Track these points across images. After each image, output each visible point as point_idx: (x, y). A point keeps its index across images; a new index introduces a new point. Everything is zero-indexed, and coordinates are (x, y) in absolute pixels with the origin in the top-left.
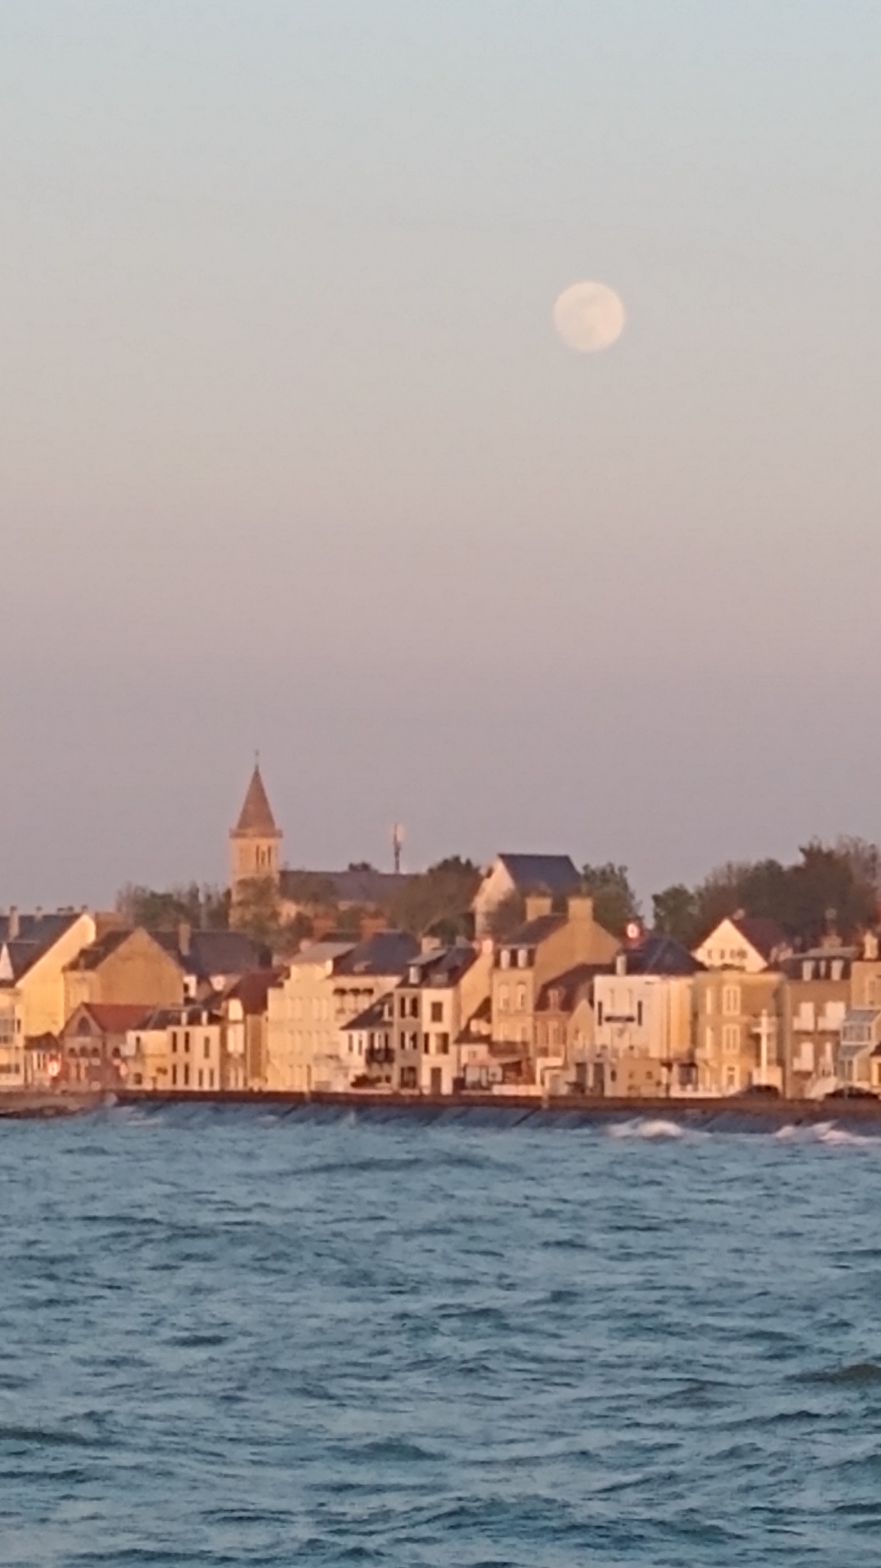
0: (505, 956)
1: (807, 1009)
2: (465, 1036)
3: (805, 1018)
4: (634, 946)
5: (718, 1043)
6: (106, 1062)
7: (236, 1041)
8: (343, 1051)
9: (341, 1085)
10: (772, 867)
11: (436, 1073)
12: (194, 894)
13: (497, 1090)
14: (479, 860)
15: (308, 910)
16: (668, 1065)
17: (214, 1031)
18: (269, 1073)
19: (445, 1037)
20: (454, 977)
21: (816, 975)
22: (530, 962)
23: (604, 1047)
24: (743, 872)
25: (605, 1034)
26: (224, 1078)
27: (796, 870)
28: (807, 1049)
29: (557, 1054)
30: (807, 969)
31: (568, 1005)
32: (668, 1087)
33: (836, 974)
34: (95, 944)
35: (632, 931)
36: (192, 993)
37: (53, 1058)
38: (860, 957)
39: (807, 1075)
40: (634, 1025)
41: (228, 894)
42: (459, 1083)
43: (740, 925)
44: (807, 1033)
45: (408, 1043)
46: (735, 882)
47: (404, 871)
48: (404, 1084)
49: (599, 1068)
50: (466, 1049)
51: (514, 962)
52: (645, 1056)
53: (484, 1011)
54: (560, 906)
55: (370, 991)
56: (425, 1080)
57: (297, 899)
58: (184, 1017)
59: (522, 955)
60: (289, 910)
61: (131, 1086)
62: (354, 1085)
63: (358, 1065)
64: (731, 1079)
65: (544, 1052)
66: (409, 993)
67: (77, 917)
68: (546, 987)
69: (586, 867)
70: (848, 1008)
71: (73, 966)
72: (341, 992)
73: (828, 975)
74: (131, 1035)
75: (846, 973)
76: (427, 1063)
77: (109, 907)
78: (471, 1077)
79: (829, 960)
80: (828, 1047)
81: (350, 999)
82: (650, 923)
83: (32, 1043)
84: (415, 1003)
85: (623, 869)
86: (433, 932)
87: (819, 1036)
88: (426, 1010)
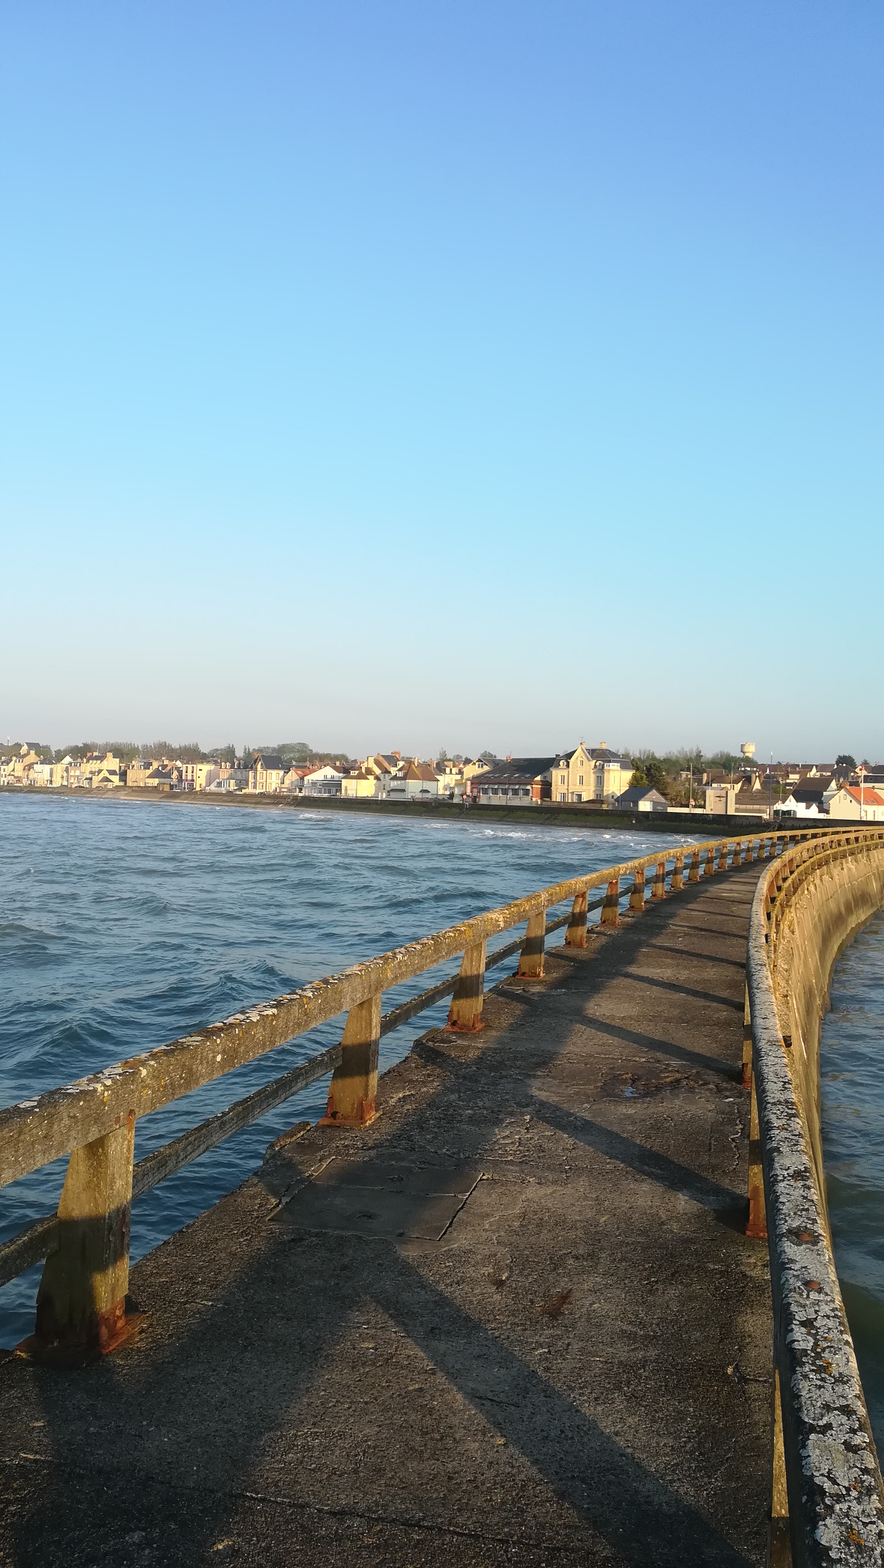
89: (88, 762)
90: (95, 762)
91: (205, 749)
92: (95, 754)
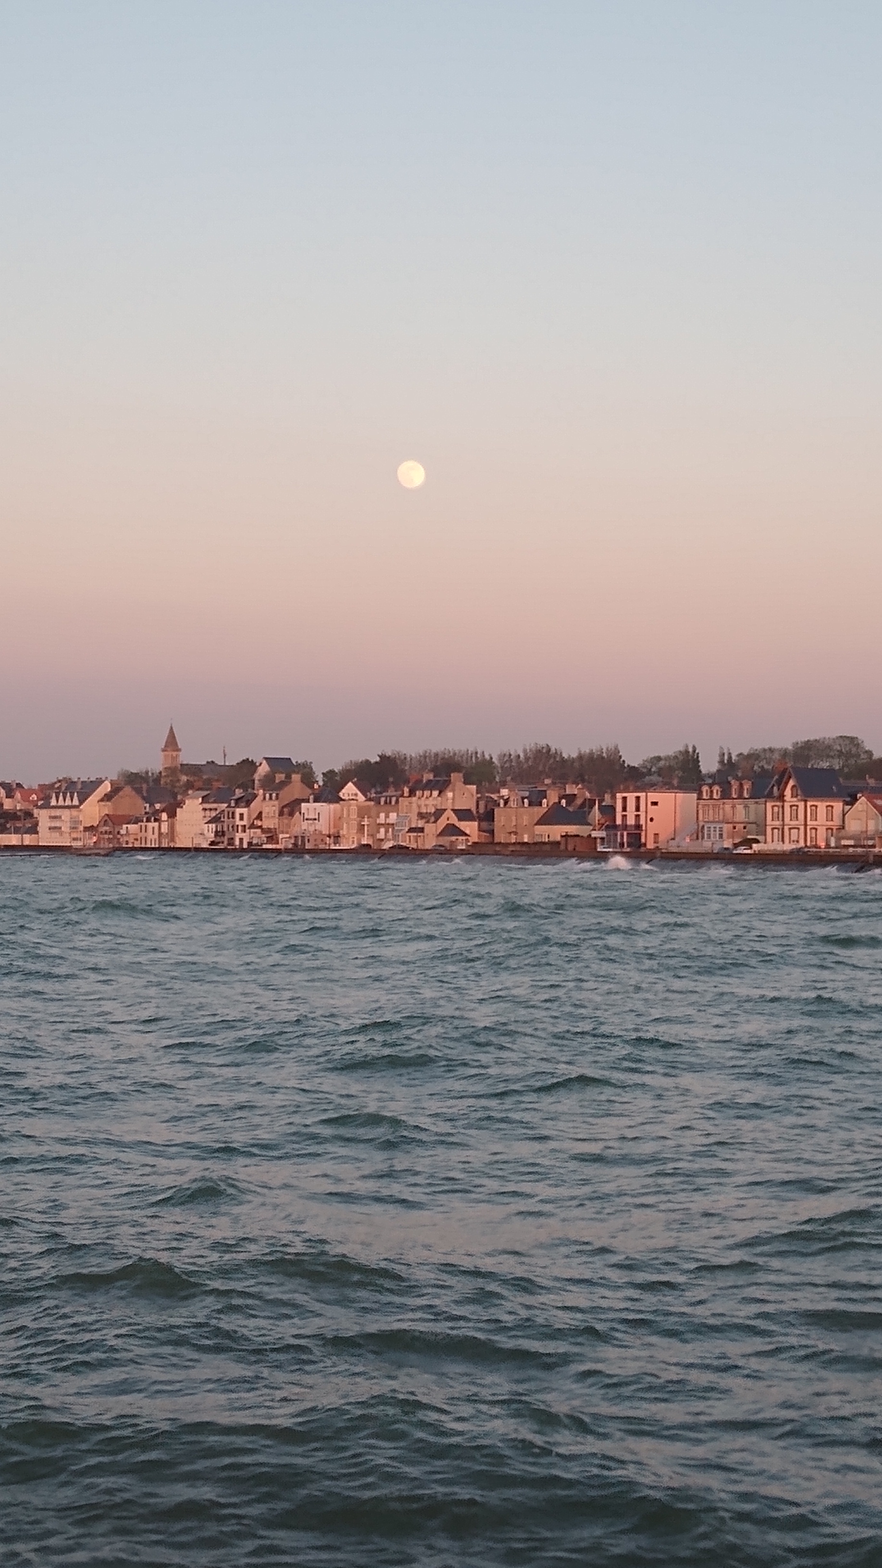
0: (268, 796)
1: (382, 815)
2: (252, 826)
3: (382, 818)
4: (317, 792)
5: (348, 828)
6: (115, 837)
7: (165, 828)
8: (206, 832)
9: (205, 845)
10: (367, 761)
11: (241, 840)
12: (147, 773)
13: (264, 846)
14: (257, 760)
15: (191, 779)
16: (329, 836)
17: (157, 824)
18: (177, 839)
19: (245, 826)
20: (248, 804)
21: (386, 802)
22: (277, 798)
23: (305, 830)
24: (356, 764)
25: (305, 825)
26: (160, 843)
27: (376, 763)
28: (382, 830)
29: (287, 833)
30: (383, 800)
31: (291, 814)
32: (329, 845)
33: (393, 803)
34: (111, 792)
35: (316, 786)
36: (148, 810)
37: (95, 835)
38: (402, 796)
39: (382, 840)
40: (317, 822)
41: (160, 773)
42: (250, 844)
43: (354, 784)
44: (382, 824)
45: (231, 829)
46: (353, 768)
47: (227, 764)
48: (229, 844)
49: (303, 837)
50: (252, 830)
51: (271, 798)
52: (321, 832)
53: (259, 816)
54: (288, 777)
55: (216, 809)
56: (237, 842)
57: (187, 775)
58: (145, 820)
59: (274, 795)
60: (184, 778)
61: (124, 845)
62: (210, 845)
63: (211, 836)
64: (353, 842)
65: (283, 833)
66: (231, 810)
67: (103, 782)
68: (283, 807)
69: (297, 762)
70: (398, 815)
71: (102, 800)
72: (205, 809)
73: (390, 802)
74: (125, 826)
75: (397, 802)
76: (238, 835)
77: (115, 778)
78: (255, 842)
79: (391, 797)
80: (390, 830)
81: (208, 812)
82: (321, 783)
83: (86, 829)
84: (233, 813)
85: (311, 763)
86: (239, 787)
87: (387, 825)
88: (237, 816)
89: (412, 793)
90: (427, 793)
91: (633, 758)
92: (428, 776)
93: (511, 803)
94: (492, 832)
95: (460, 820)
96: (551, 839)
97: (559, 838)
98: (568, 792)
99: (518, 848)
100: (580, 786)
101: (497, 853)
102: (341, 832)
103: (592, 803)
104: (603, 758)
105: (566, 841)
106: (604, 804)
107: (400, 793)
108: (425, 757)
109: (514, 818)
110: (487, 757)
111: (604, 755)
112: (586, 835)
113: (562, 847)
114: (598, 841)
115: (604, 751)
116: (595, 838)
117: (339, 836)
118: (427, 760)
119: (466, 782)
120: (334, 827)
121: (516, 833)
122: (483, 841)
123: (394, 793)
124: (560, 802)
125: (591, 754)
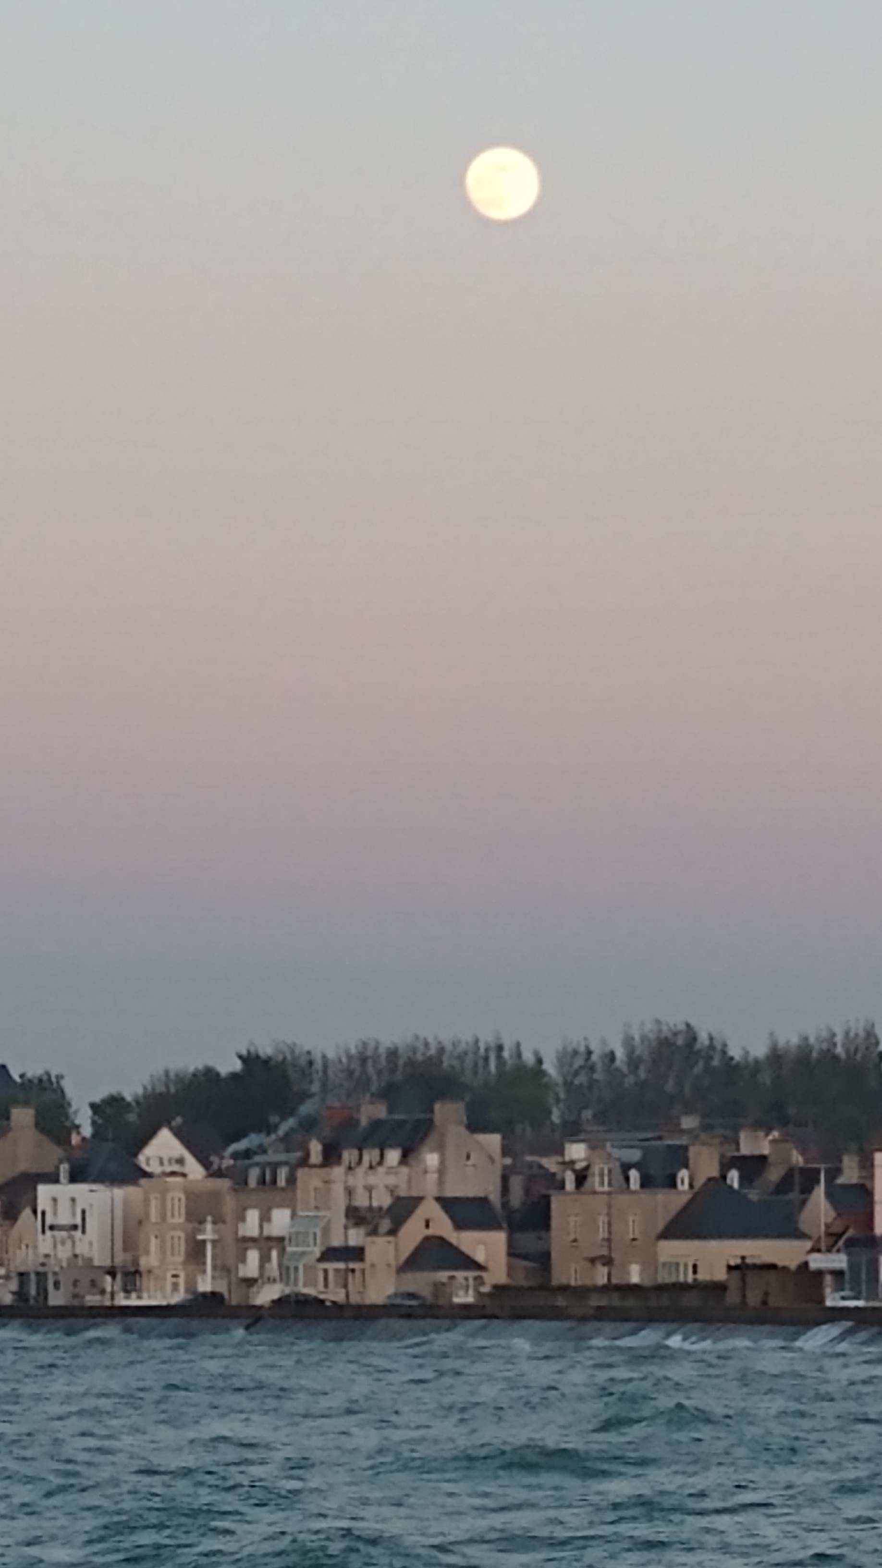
1: (253, 1216)
3: (251, 1224)
4: (78, 1154)
5: (162, 1249)
10: (210, 1074)
16: (112, 1272)
21: (262, 1181)
23: (47, 1256)
24: (179, 1079)
25: (45, 1244)
27: (234, 1076)
28: (253, 1256)
30: (254, 1175)
31: (10, 1214)
32: (113, 1294)
33: (282, 1182)
35: (75, 1139)
38: (304, 1162)
39: (250, 1282)
40: (78, 1234)
43: (176, 1132)
44: (253, 1240)
46: (173, 1090)
49: (41, 1276)
52: (88, 1263)
64: (175, 1287)
69: (22, 1076)
70: (294, 1215)
73: (274, 1181)
75: (292, 1180)
79: (275, 1167)
80: (274, 1254)
82: (87, 1131)
85: (60, 1077)
87: (264, 1243)
89: (331, 1156)
90: (370, 1155)
92: (373, 1111)
93: (595, 1182)
94: (544, 1259)
95: (460, 1225)
96: (702, 1276)
97: (721, 1275)
98: (746, 1149)
99: (615, 1300)
100: (775, 1134)
101: (556, 1314)
102: (144, 1262)
103: (809, 1179)
104: (836, 1058)
105: (743, 1281)
106: (841, 1180)
107: (299, 1154)
108: (363, 1060)
109: (602, 1220)
110: (528, 1057)
111: (839, 1050)
112: (793, 1265)
113: (732, 1297)
114: (828, 1279)
115: (839, 1039)
116: (820, 1273)
117: (137, 1272)
118: (371, 1070)
119: (475, 1125)
120: (125, 1250)
121: (608, 1261)
122: (522, 1282)
123: (282, 1157)
124: (724, 1177)
125: (805, 1047)
